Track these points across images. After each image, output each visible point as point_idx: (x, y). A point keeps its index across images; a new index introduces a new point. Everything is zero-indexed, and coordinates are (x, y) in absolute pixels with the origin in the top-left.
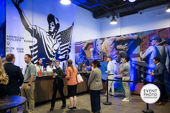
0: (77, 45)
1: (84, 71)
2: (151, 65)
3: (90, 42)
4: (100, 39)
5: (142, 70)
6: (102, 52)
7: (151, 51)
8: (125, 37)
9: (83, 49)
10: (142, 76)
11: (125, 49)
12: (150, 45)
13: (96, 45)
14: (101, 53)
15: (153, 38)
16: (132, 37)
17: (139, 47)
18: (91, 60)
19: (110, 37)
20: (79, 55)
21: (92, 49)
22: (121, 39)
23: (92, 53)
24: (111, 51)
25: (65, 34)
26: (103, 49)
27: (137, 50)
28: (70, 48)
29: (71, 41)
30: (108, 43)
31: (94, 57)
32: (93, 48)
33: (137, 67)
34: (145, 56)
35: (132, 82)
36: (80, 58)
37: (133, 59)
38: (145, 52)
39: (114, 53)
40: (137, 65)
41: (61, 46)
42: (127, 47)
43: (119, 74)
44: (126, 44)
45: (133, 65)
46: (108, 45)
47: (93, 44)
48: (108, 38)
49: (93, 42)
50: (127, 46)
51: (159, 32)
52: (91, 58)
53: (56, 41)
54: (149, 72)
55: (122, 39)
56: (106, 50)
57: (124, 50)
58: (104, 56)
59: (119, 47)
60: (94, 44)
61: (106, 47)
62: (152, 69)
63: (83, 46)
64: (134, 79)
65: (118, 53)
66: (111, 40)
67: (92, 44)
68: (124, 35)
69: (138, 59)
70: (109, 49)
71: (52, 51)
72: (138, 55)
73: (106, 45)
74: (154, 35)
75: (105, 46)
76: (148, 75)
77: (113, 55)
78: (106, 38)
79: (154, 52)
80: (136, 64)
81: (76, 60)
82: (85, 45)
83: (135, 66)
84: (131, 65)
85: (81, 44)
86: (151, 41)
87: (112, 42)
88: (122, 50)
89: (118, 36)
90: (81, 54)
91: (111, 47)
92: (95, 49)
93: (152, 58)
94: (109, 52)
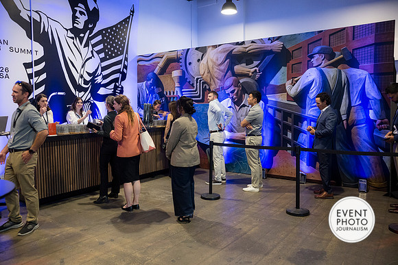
0: (140, 63)
1: (158, 124)
2: (310, 112)
3: (173, 55)
4: (197, 49)
5: (290, 121)
6: (200, 81)
7: (310, 79)
8: (254, 46)
9: (157, 71)
10: (288, 137)
11: (253, 73)
12: (309, 66)
13: (188, 64)
14: (197, 82)
15: (317, 49)
16: (269, 46)
17: (284, 69)
18: (174, 98)
19: (219, 45)
20: (146, 86)
21: (176, 74)
22: (244, 50)
23: (176, 81)
24: (220, 77)
25: (113, 36)
26: (202, 73)
27: (280, 78)
28: (125, 70)
29: (127, 53)
30: (214, 58)
31: (182, 92)
32: (179, 70)
33: (279, 116)
34: (297, 90)
35: (266, 148)
36: (150, 93)
37: (271, 98)
38: (297, 81)
39: (228, 83)
40: (279, 111)
41: (104, 64)
42: (257, 69)
43: (238, 132)
44: (256, 63)
45: (270, 111)
46: (214, 63)
47: (179, 62)
48: (215, 47)
49: (181, 56)
50: (257, 66)
51: (330, 35)
52: (174, 93)
53: (92, 52)
54: (305, 126)
55: (247, 49)
56: (209, 75)
57: (250, 77)
58: (204, 90)
59: (239, 68)
60: (183, 61)
62: (311, 120)
63: (155, 66)
64: (272, 141)
65: (236, 84)
66: (221, 52)
67: (177, 60)
68: (253, 42)
69: (281, 98)
70: (217, 73)
71: (82, 76)
72: (282, 89)
73: (210, 64)
74: (318, 42)
75: (207, 67)
76: (302, 134)
77: (225, 86)
78: (209, 47)
79: (316, 83)
80: (276, 110)
81: (139, 98)
82: (161, 63)
83: (274, 114)
84: (265, 110)
85: (152, 59)
86: (312, 57)
87: (223, 56)
88: (246, 75)
89: (237, 44)
90: (151, 84)
91: (222, 67)
92: (183, 73)
93: (313, 95)
94: (216, 80)
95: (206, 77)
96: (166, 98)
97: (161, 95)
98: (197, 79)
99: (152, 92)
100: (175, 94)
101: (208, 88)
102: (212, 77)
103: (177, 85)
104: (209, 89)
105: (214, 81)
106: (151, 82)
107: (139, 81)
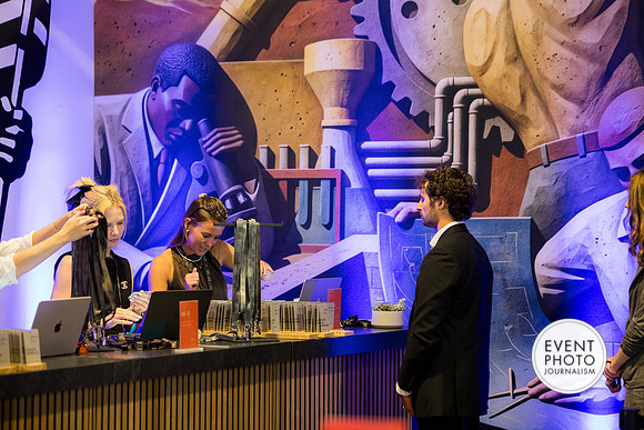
6: (467, 100)
14: (448, 107)
18: (314, 183)
23: (327, 96)
24: (577, 86)
31: (360, 155)
32: (348, 41)
56: (517, 72)
58: (489, 147)
61: (526, 42)
77: (604, 133)
90: (182, 109)
94: (557, 101)
95: (501, 83)
96: (270, 184)
97: (241, 164)
98: (450, 91)
99: (183, 148)
100: (323, 163)
101: (507, 135)
102: (531, 85)
103: (334, 115)
104: (517, 147)
105: (545, 106)
106: (179, 92)
107: (104, 86)
